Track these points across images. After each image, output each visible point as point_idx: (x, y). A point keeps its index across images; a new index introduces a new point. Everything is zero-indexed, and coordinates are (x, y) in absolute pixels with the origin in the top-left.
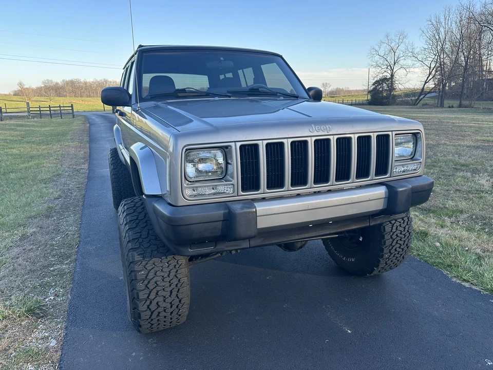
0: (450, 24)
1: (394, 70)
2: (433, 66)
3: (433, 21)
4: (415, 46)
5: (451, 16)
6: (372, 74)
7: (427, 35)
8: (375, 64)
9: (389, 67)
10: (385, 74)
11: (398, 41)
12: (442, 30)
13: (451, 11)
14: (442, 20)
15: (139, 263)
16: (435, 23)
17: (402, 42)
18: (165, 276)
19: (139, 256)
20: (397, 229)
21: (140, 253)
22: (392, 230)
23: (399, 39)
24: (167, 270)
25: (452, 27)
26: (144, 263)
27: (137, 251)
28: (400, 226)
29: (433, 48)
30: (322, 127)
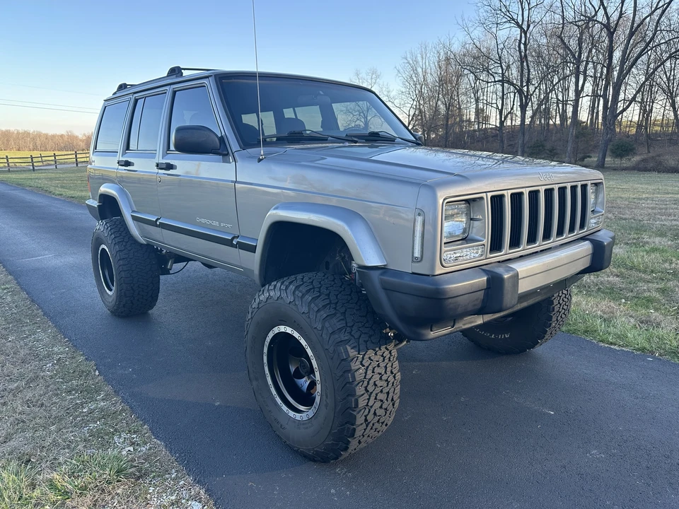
0: (427, 64)
1: (369, 118)
2: (412, 113)
3: (409, 59)
4: (391, 89)
5: (428, 55)
6: (343, 122)
7: (404, 76)
8: (345, 109)
9: (362, 114)
10: (358, 123)
11: (370, 81)
12: (420, 70)
13: (428, 48)
14: (419, 59)
15: (355, 359)
16: (411, 62)
17: (375, 83)
18: (383, 373)
19: (353, 350)
21: (353, 345)
23: (372, 78)
24: (383, 365)
25: (430, 69)
26: (360, 359)
27: (349, 344)
29: (411, 93)
30: (547, 175)
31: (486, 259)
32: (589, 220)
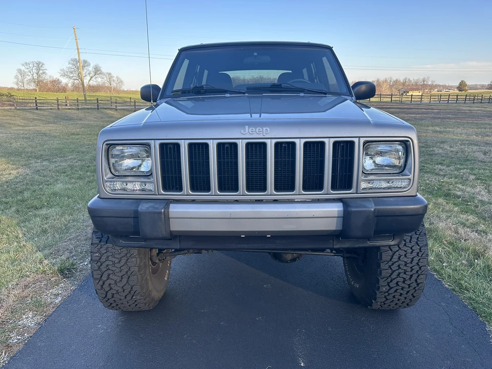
20: (399, 258)
22: (391, 259)
28: (405, 256)
30: (258, 129)
31: (159, 195)
32: (359, 181)
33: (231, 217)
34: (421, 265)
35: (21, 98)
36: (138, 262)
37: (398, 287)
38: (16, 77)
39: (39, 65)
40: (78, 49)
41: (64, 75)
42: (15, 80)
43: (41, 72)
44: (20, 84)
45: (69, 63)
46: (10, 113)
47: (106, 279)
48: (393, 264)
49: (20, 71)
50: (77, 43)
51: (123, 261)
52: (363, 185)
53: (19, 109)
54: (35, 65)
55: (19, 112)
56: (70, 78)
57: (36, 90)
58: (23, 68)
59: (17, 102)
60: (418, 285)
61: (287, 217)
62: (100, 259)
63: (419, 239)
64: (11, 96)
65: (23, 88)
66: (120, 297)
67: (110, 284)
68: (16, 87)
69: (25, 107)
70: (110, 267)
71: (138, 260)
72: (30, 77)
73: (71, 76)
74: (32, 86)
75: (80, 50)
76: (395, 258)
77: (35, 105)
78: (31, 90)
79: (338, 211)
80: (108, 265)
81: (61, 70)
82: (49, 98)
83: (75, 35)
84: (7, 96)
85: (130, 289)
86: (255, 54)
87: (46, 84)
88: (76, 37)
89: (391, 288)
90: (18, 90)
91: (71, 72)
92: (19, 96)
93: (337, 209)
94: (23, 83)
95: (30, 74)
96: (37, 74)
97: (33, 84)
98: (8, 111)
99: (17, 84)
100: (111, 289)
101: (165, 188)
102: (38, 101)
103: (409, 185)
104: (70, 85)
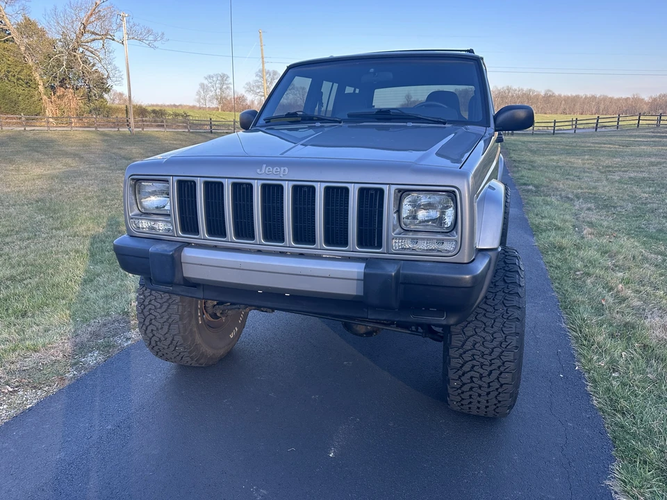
30: (275, 169)
31: (178, 237)
32: (390, 239)
33: (242, 268)
34: (505, 360)
35: (197, 119)
36: (180, 311)
37: (472, 385)
38: (198, 93)
39: (223, 78)
40: (263, 58)
41: (249, 90)
42: (197, 97)
43: (225, 86)
44: (202, 101)
45: (257, 75)
46: (181, 137)
47: (148, 324)
48: (465, 353)
49: (202, 85)
50: (262, 50)
51: (165, 307)
52: (396, 245)
53: (192, 132)
54: (219, 78)
55: (191, 135)
56: (257, 94)
57: (218, 109)
58: (206, 82)
59: (193, 123)
60: (501, 385)
61: (299, 273)
62: (143, 302)
63: (505, 325)
64: (187, 116)
65: (204, 106)
66: (163, 346)
67: (152, 330)
68: (198, 105)
69: (200, 129)
70: (152, 311)
71: (180, 307)
72: (213, 93)
73: (258, 91)
74: (215, 104)
75: (265, 59)
76: (468, 345)
77: (208, 127)
78: (214, 109)
79: (358, 272)
80: (150, 309)
81: (247, 84)
82: (229, 120)
83: (261, 40)
84: (182, 116)
85: (171, 339)
86: (372, 70)
87: (230, 102)
88: (261, 43)
89: (464, 384)
90: (200, 108)
91: (258, 87)
92: (195, 116)
93: (356, 270)
94: (205, 100)
95: (212, 89)
96: (221, 89)
97: (215, 101)
98: (181, 134)
99: (199, 101)
100: (154, 335)
101: (184, 230)
102: (213, 123)
103: (455, 249)
104: (256, 103)
